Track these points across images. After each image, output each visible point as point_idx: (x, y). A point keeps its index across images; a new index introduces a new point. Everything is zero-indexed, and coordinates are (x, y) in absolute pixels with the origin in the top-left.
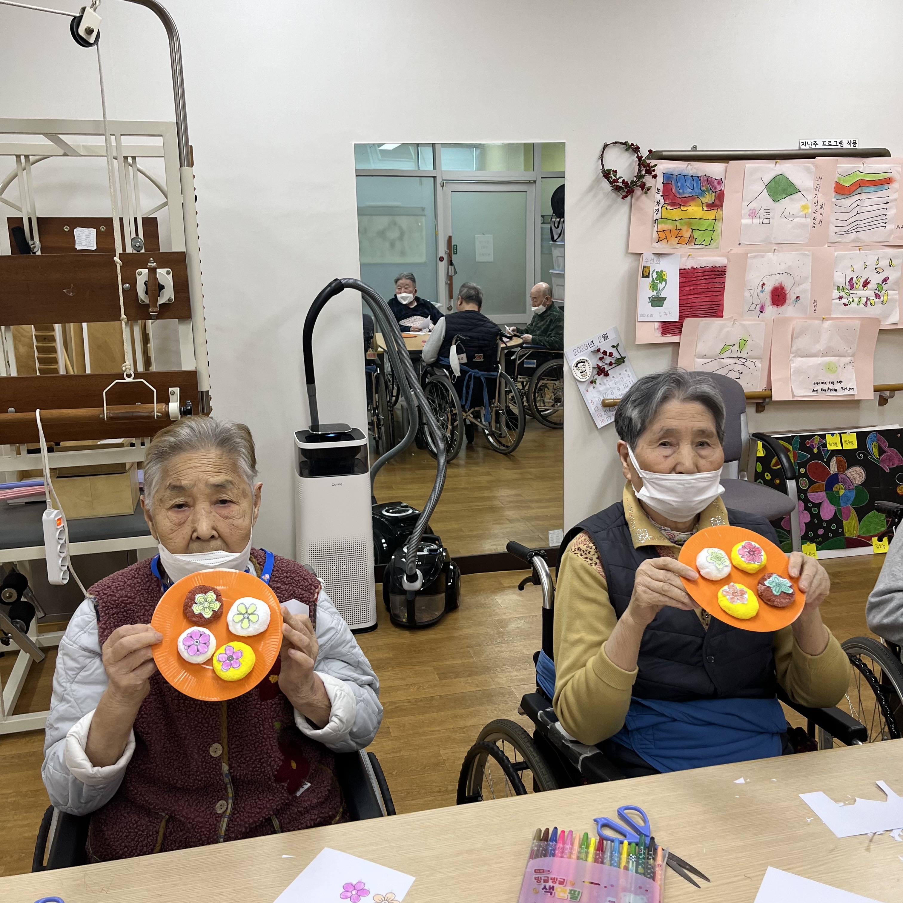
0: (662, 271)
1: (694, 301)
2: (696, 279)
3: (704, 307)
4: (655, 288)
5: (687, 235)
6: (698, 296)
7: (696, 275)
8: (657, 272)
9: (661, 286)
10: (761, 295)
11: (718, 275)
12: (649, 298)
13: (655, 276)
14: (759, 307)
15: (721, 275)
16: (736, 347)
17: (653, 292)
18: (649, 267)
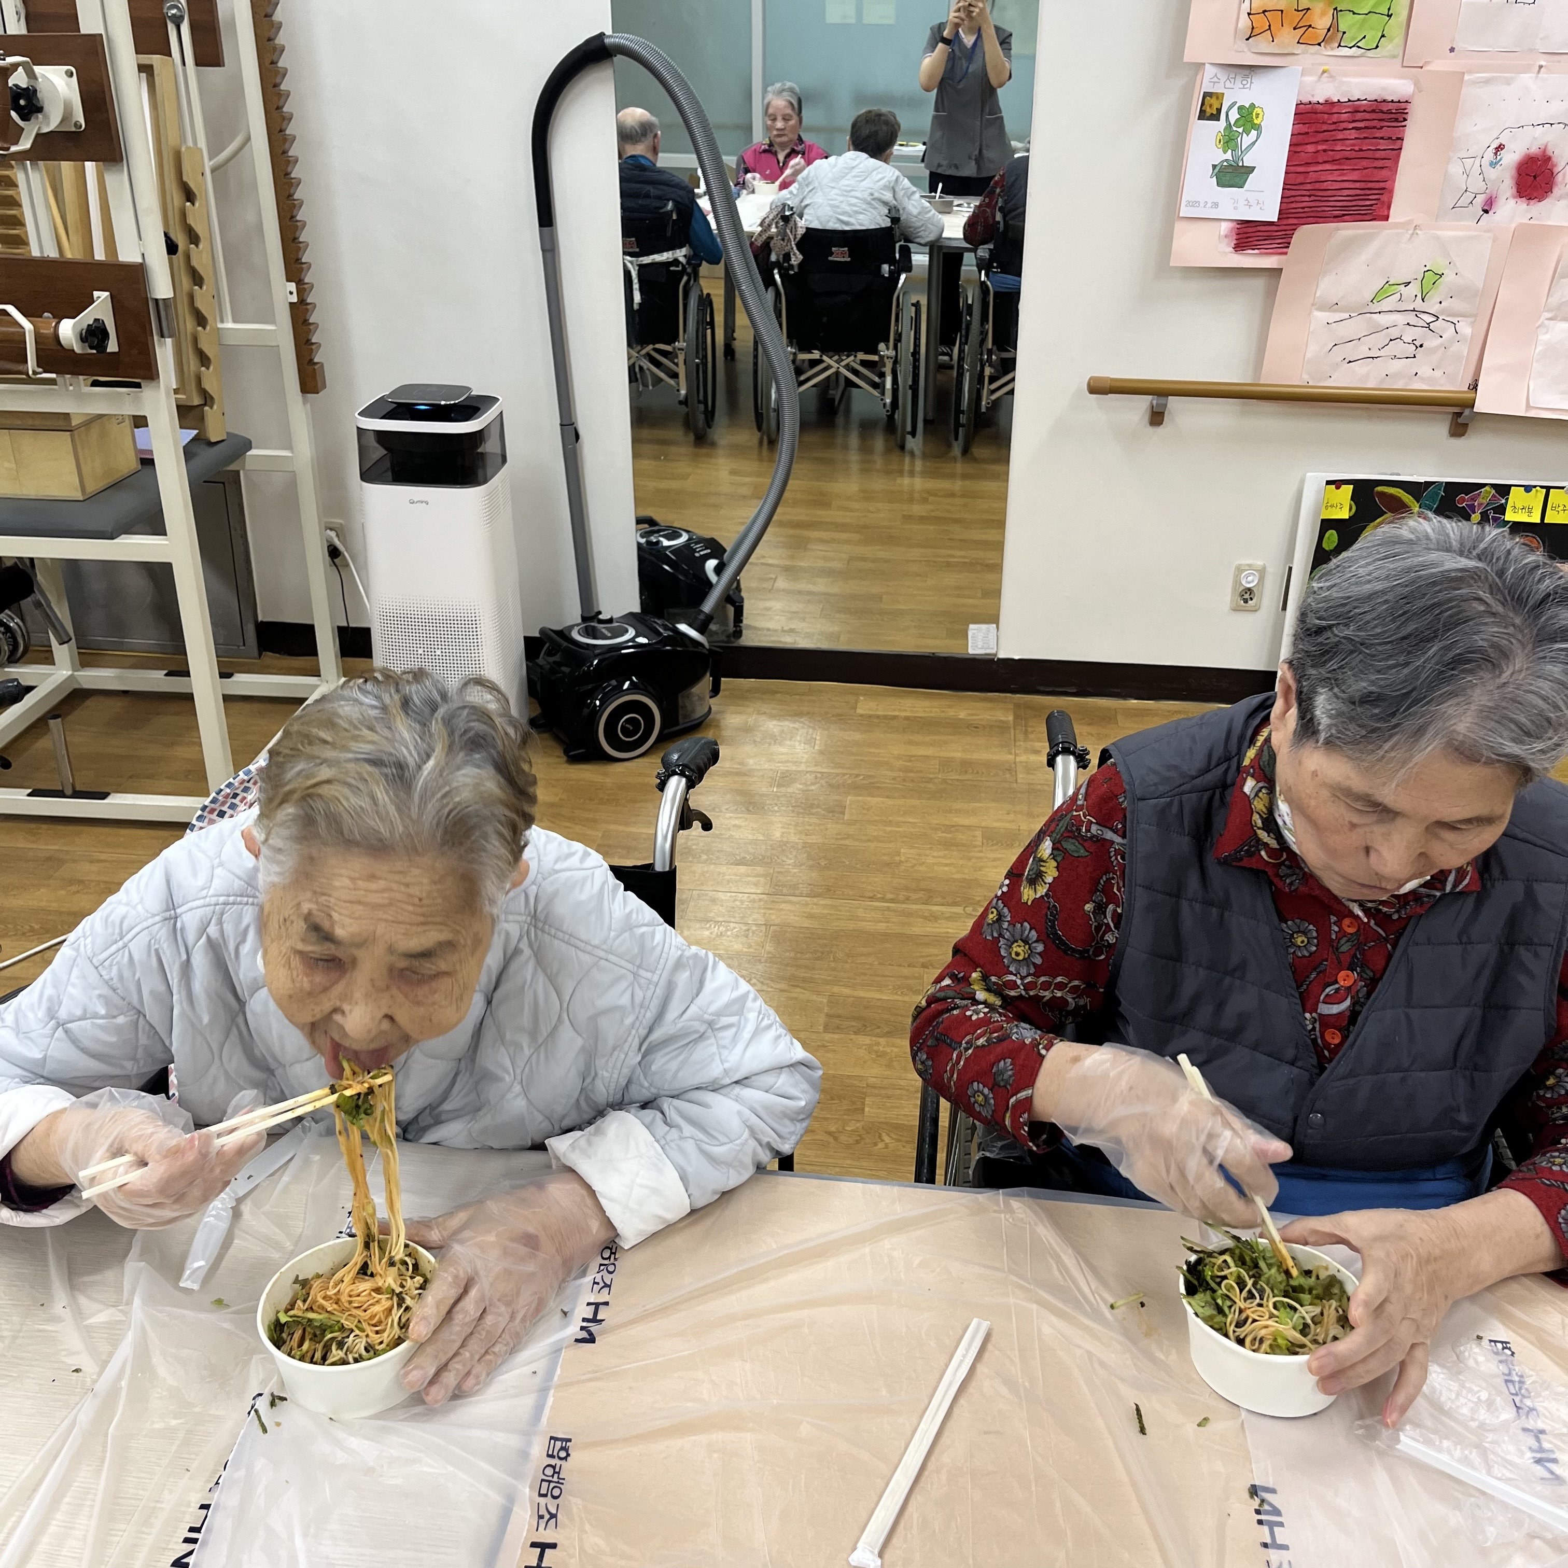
0: (1253, 106)
1: (1323, 178)
2: (1333, 127)
3: (1346, 192)
4: (1232, 144)
5: (1322, 22)
6: (1335, 167)
7: (1335, 118)
8: (1241, 108)
9: (1247, 140)
10: (1492, 174)
11: (1389, 120)
12: (1214, 167)
13: (1234, 115)
14: (1480, 200)
15: (1396, 120)
16: (1414, 289)
17: (1225, 152)
18: (1219, 96)
